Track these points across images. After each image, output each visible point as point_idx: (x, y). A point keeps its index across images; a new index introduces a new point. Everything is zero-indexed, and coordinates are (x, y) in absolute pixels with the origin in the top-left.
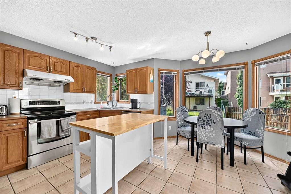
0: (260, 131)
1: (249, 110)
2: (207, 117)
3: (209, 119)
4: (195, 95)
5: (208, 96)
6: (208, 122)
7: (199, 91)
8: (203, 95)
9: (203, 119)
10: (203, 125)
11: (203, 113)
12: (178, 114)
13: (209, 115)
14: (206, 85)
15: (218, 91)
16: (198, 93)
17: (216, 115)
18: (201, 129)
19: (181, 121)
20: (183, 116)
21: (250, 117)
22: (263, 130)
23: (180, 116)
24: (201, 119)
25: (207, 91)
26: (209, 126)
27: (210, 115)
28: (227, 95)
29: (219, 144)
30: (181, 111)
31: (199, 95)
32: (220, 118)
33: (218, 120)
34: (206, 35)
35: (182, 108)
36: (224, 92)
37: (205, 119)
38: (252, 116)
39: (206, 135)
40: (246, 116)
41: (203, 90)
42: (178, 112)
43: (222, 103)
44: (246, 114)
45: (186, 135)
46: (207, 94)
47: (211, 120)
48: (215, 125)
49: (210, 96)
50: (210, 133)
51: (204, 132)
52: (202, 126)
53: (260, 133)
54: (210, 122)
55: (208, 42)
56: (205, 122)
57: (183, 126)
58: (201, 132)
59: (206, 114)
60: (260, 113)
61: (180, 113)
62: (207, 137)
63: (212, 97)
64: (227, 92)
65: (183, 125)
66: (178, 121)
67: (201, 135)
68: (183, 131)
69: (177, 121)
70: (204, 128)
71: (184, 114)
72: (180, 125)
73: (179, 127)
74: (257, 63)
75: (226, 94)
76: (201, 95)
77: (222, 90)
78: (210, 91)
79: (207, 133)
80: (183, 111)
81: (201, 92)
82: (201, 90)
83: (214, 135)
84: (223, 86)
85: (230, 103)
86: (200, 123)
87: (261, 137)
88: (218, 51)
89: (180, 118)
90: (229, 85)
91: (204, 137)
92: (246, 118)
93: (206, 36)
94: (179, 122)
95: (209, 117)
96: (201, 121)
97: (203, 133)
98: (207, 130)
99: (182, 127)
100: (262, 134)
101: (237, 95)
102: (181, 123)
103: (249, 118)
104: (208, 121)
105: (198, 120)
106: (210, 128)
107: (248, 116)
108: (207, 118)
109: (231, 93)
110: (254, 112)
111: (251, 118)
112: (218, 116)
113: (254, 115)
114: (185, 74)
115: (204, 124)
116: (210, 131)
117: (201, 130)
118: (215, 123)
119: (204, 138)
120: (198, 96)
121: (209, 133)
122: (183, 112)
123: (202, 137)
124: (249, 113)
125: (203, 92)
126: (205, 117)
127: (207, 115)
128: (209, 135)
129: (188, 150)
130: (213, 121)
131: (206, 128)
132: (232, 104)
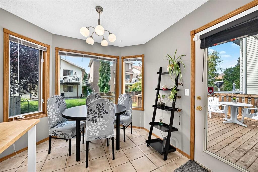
0: (130, 110)
1: (122, 95)
2: (99, 107)
3: (101, 110)
4: (63, 82)
5: (76, 83)
6: (100, 114)
7: (67, 78)
8: (71, 82)
9: (94, 111)
10: (94, 119)
11: (95, 104)
12: (50, 108)
13: (101, 105)
14: (74, 73)
15: (83, 80)
16: (65, 80)
17: (109, 104)
18: (92, 123)
19: (56, 117)
20: (58, 109)
21: (123, 100)
22: (131, 110)
23: (54, 110)
24: (92, 112)
25: (75, 79)
26: (101, 118)
27: (103, 104)
28: (91, 83)
29: (110, 135)
30: (56, 103)
31: (68, 82)
32: (112, 107)
33: (110, 109)
34: (97, 9)
35: (56, 99)
36: (88, 81)
37: (96, 110)
38: (124, 100)
39: (98, 130)
40: (120, 100)
41: (71, 78)
42: (51, 104)
43: (87, 90)
44: (120, 98)
45: (66, 135)
46: (74, 81)
47: (104, 110)
48: (107, 116)
49: (78, 84)
50: (102, 125)
51: (96, 126)
52: (92, 120)
53: (130, 113)
54: (102, 113)
55: (99, 20)
56: (97, 114)
57: (59, 123)
58: (92, 127)
59: (97, 105)
60: (129, 97)
61: (53, 105)
62: (98, 132)
63: (80, 84)
64: (90, 81)
65: (59, 121)
66: (51, 117)
67: (92, 131)
68: (60, 132)
69: (49, 118)
70: (96, 122)
71: (60, 107)
72: (54, 122)
73: (53, 127)
74: (125, 59)
75: (89, 82)
76: (69, 82)
77: (87, 79)
78: (77, 79)
79: (98, 127)
80: (59, 102)
81: (69, 80)
82: (69, 78)
83: (106, 126)
84: (87, 76)
85: (93, 90)
86: (91, 116)
87: (131, 116)
88: (110, 34)
89: (54, 113)
90: (92, 76)
91: (95, 132)
92: (120, 102)
93: (97, 11)
94: (53, 119)
95: (101, 107)
96: (92, 113)
97: (94, 128)
98: (99, 124)
99: (57, 124)
100: (131, 113)
101: (99, 84)
102: (56, 119)
103: (122, 102)
104: (100, 112)
105: (88, 113)
106: (101, 120)
107: (121, 101)
108: (99, 109)
109: (94, 82)
110: (125, 97)
111: (124, 102)
112: (110, 105)
113: (125, 99)
114: (60, 53)
115: (95, 117)
116: (101, 123)
117: (91, 125)
118: (107, 113)
119: (95, 134)
120: (66, 83)
121: (101, 127)
122: (58, 104)
123: (93, 132)
124: (122, 97)
125: (71, 80)
126: (97, 107)
127: (100, 105)
128: (100, 129)
129: (70, 154)
130: (106, 111)
131: (98, 121)
132: (94, 91)
